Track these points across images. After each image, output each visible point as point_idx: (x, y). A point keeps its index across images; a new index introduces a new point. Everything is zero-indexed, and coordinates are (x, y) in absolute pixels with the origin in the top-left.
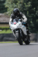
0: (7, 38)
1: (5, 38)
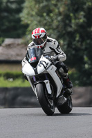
0: (26, 99)
1: (19, 98)
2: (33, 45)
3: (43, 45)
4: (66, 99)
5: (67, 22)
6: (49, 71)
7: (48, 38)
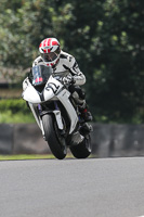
2: (41, 61)
3: (54, 62)
4: (82, 137)
5: (46, 21)
6: (59, 97)
7: (62, 52)
